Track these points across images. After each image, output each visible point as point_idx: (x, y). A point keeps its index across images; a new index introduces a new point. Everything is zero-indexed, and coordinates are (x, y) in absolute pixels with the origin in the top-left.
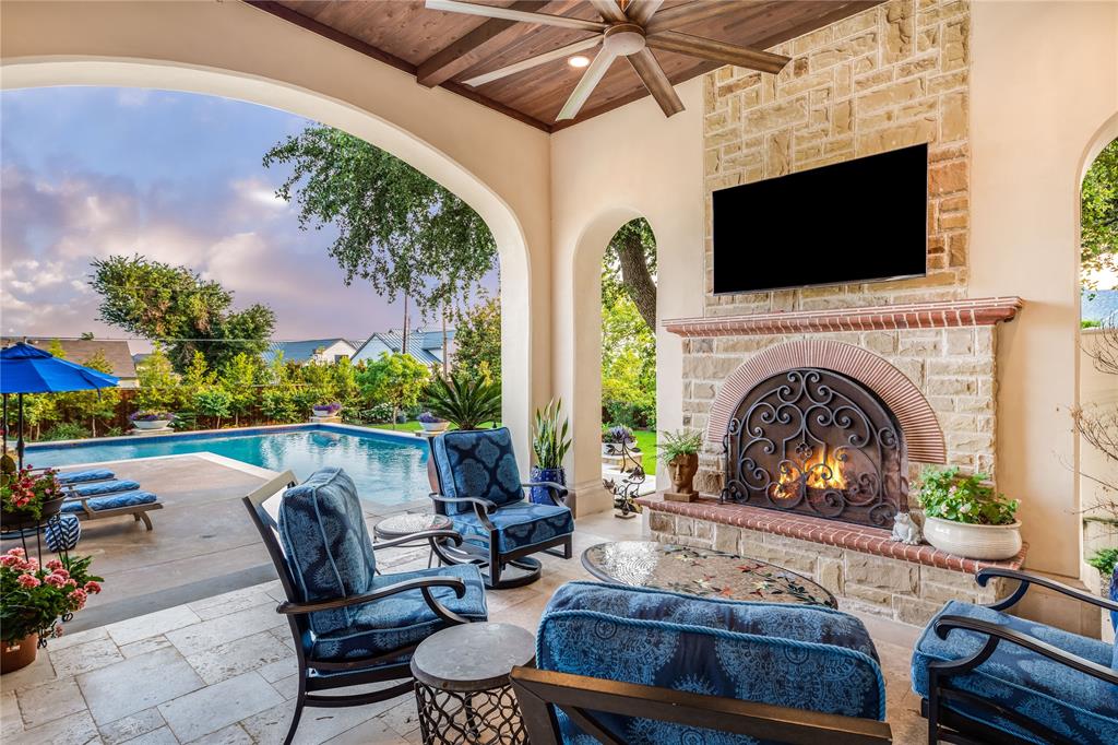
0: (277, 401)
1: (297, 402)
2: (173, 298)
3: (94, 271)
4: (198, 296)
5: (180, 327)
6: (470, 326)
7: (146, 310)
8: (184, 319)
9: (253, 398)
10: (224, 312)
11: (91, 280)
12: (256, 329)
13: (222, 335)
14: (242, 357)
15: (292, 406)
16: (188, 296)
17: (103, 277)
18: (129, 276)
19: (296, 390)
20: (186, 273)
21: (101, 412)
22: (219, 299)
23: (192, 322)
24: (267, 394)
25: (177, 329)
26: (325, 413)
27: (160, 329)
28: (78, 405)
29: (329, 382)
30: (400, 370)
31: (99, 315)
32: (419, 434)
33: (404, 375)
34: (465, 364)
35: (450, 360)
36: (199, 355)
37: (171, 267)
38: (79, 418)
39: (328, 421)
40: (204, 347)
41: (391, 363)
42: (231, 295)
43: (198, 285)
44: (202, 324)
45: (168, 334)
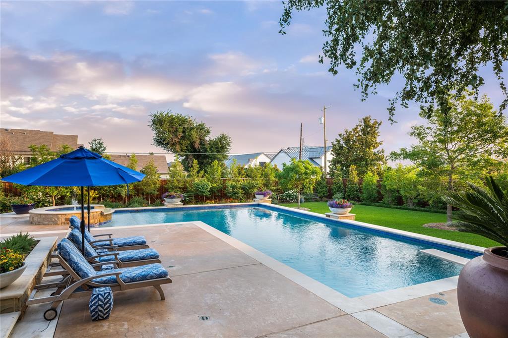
0: (233, 187)
1: (244, 189)
2: (184, 132)
3: (151, 119)
4: (195, 130)
5: (187, 147)
6: (341, 143)
7: (172, 138)
8: (189, 142)
9: (221, 186)
10: (207, 139)
11: (149, 124)
12: (222, 147)
13: (206, 151)
14: (216, 163)
15: (241, 191)
16: (190, 131)
17: (154, 121)
18: (165, 121)
19: (242, 181)
20: (189, 118)
21: (152, 191)
22: (205, 131)
23: (192, 144)
24: (229, 183)
25: (185, 148)
26: (262, 197)
27: (178, 148)
28: (143, 187)
29: (261, 177)
30: (303, 170)
31: (152, 142)
32: (329, 216)
33: (306, 173)
34: (338, 166)
35: (328, 164)
36: (195, 161)
37: (183, 116)
38: (143, 194)
39: (264, 202)
40: (198, 157)
41: (298, 166)
42: (210, 129)
43: (195, 125)
44: (197, 145)
45: (181, 151)
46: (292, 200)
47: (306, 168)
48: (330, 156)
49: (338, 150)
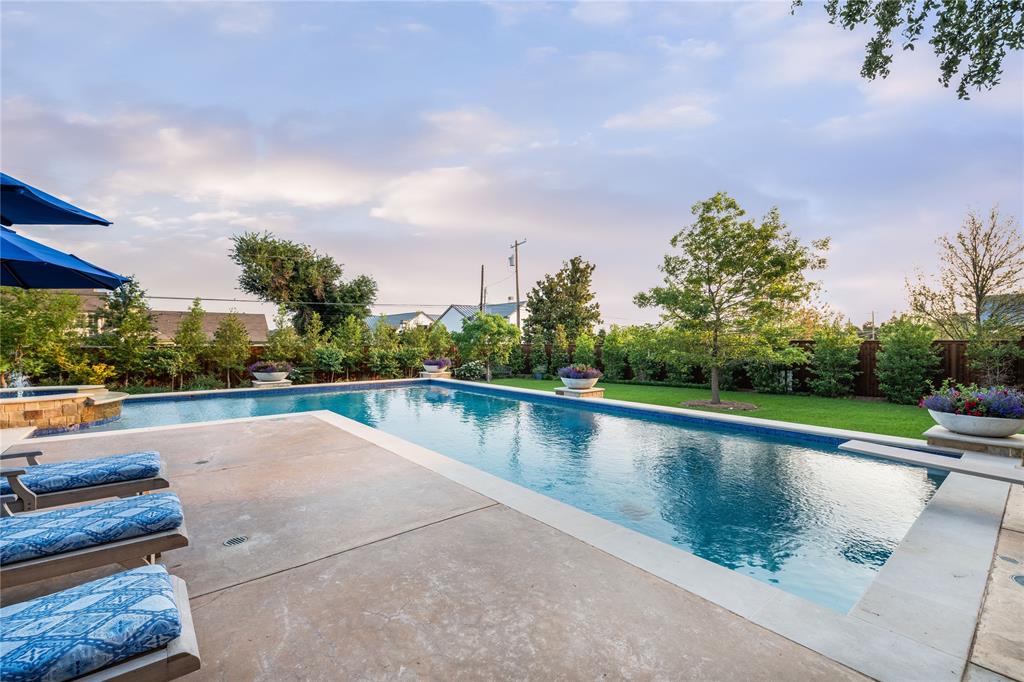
0: (382, 358)
1: (399, 359)
2: (295, 269)
3: (233, 245)
4: (316, 267)
5: (301, 295)
6: (541, 294)
7: (272, 277)
8: (304, 287)
9: (362, 355)
10: (337, 283)
11: (231, 253)
12: (361, 296)
13: (335, 301)
14: (351, 319)
15: (395, 363)
16: (307, 268)
17: (239, 249)
18: (260, 249)
19: (395, 349)
20: (306, 248)
21: (233, 366)
22: (332, 271)
23: (310, 292)
24: (375, 352)
25: (299, 296)
26: (435, 368)
27: (285, 294)
28: (215, 359)
29: (425, 342)
30: (495, 330)
31: (238, 284)
33: (499, 333)
34: (538, 327)
36: (316, 315)
37: (294, 244)
38: (216, 371)
39: (438, 376)
40: (321, 309)
41: (486, 322)
42: (342, 268)
43: (315, 259)
44: (318, 292)
45: (292, 300)
46: (473, 376)
47: (499, 326)
48: (525, 314)
49: (536, 306)
